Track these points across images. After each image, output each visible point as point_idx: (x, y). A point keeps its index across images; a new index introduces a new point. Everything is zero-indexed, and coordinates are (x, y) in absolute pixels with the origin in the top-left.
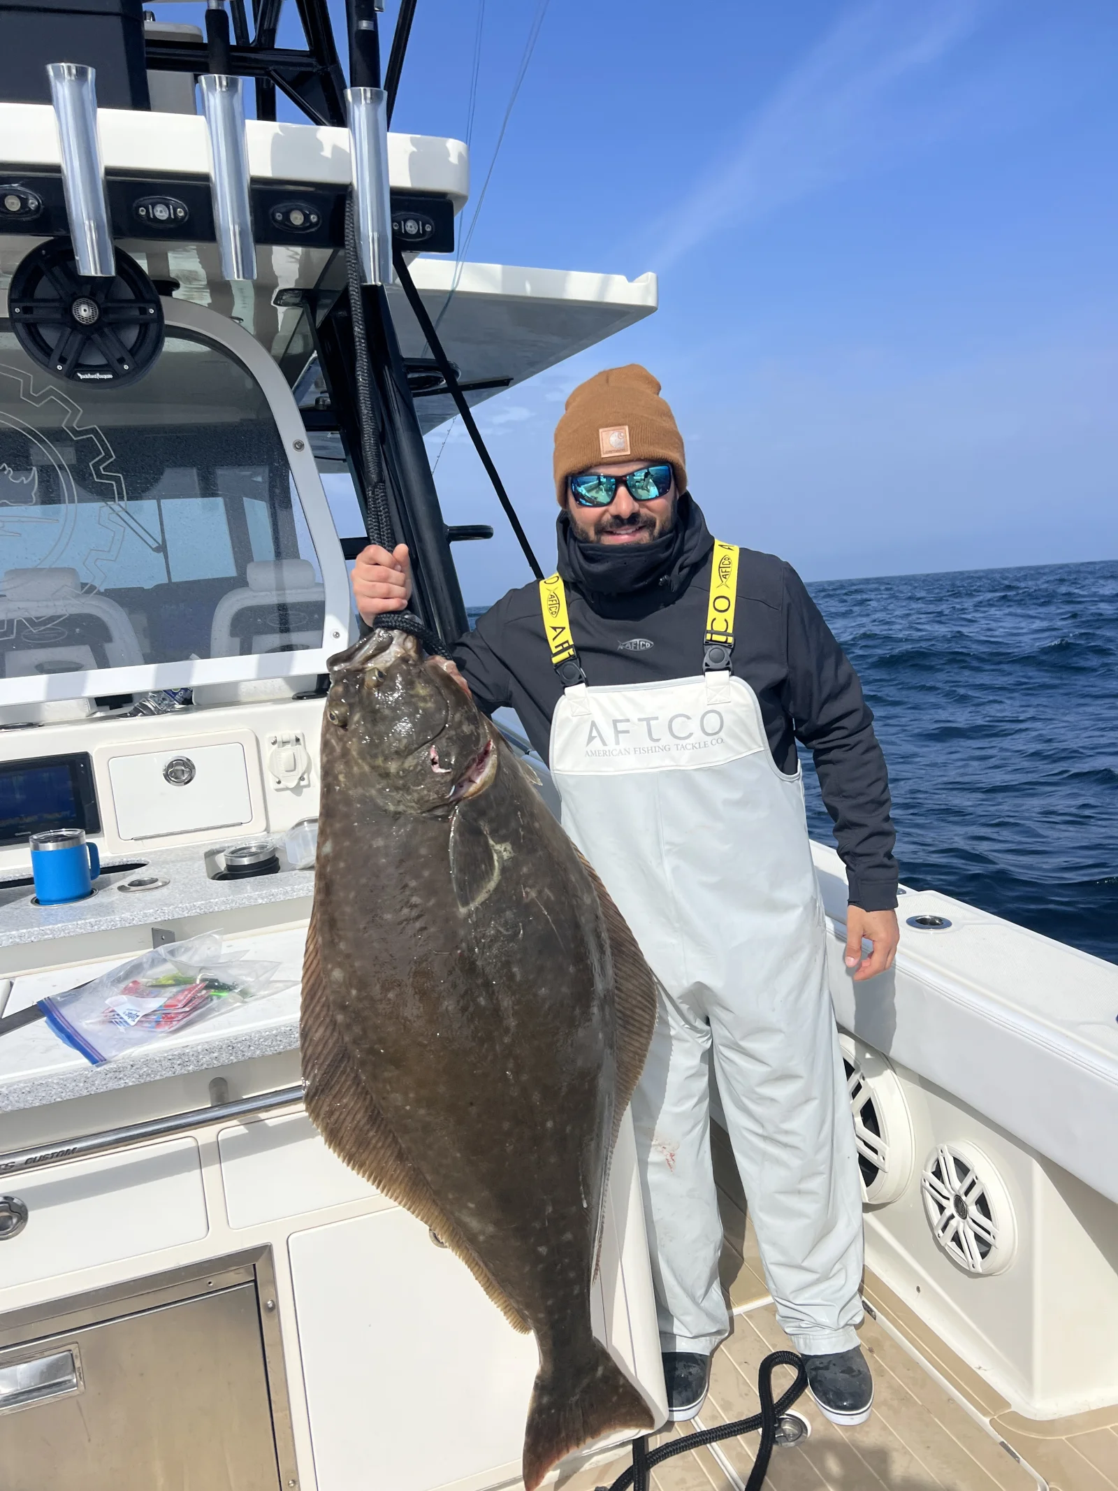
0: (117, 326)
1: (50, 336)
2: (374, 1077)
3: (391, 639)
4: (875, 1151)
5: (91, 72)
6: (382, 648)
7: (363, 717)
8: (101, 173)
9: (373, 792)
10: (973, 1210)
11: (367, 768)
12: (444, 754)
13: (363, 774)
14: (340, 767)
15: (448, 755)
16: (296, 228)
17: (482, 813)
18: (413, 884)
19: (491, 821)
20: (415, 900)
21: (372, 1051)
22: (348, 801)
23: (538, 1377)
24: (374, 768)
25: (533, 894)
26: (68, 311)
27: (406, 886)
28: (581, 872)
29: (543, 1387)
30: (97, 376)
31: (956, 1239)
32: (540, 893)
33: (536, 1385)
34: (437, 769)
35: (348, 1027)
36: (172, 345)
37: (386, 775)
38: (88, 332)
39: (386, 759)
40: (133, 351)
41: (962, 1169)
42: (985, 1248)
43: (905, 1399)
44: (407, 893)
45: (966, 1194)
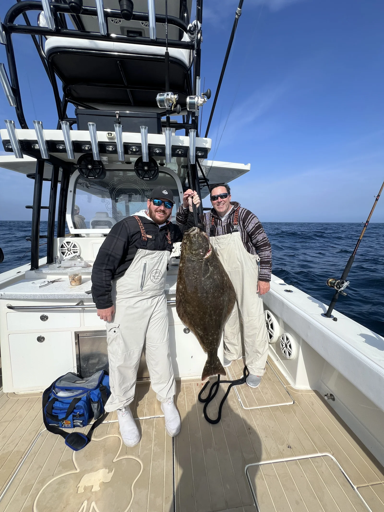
0: (151, 171)
1: (140, 172)
2: (185, 305)
3: (195, 229)
4: (272, 333)
5: (147, 128)
6: (194, 230)
7: (189, 243)
8: (147, 145)
9: (190, 256)
10: (288, 347)
11: (189, 252)
12: (203, 251)
13: (188, 253)
14: (184, 251)
15: (204, 251)
16: (180, 154)
17: (208, 261)
18: (195, 273)
19: (210, 263)
20: (195, 276)
21: (185, 300)
22: (185, 257)
23: (207, 361)
24: (190, 252)
25: (216, 277)
26: (143, 168)
27: (194, 273)
28: (225, 273)
29: (207, 362)
30: (147, 179)
31: (285, 352)
32: (217, 277)
33: (206, 362)
34: (201, 254)
35: (182, 296)
36: (160, 174)
37: (192, 253)
38: (146, 172)
39: (193, 251)
40: (153, 175)
41: (287, 339)
42: (290, 354)
43: (270, 379)
44: (194, 274)
45: (287, 343)
